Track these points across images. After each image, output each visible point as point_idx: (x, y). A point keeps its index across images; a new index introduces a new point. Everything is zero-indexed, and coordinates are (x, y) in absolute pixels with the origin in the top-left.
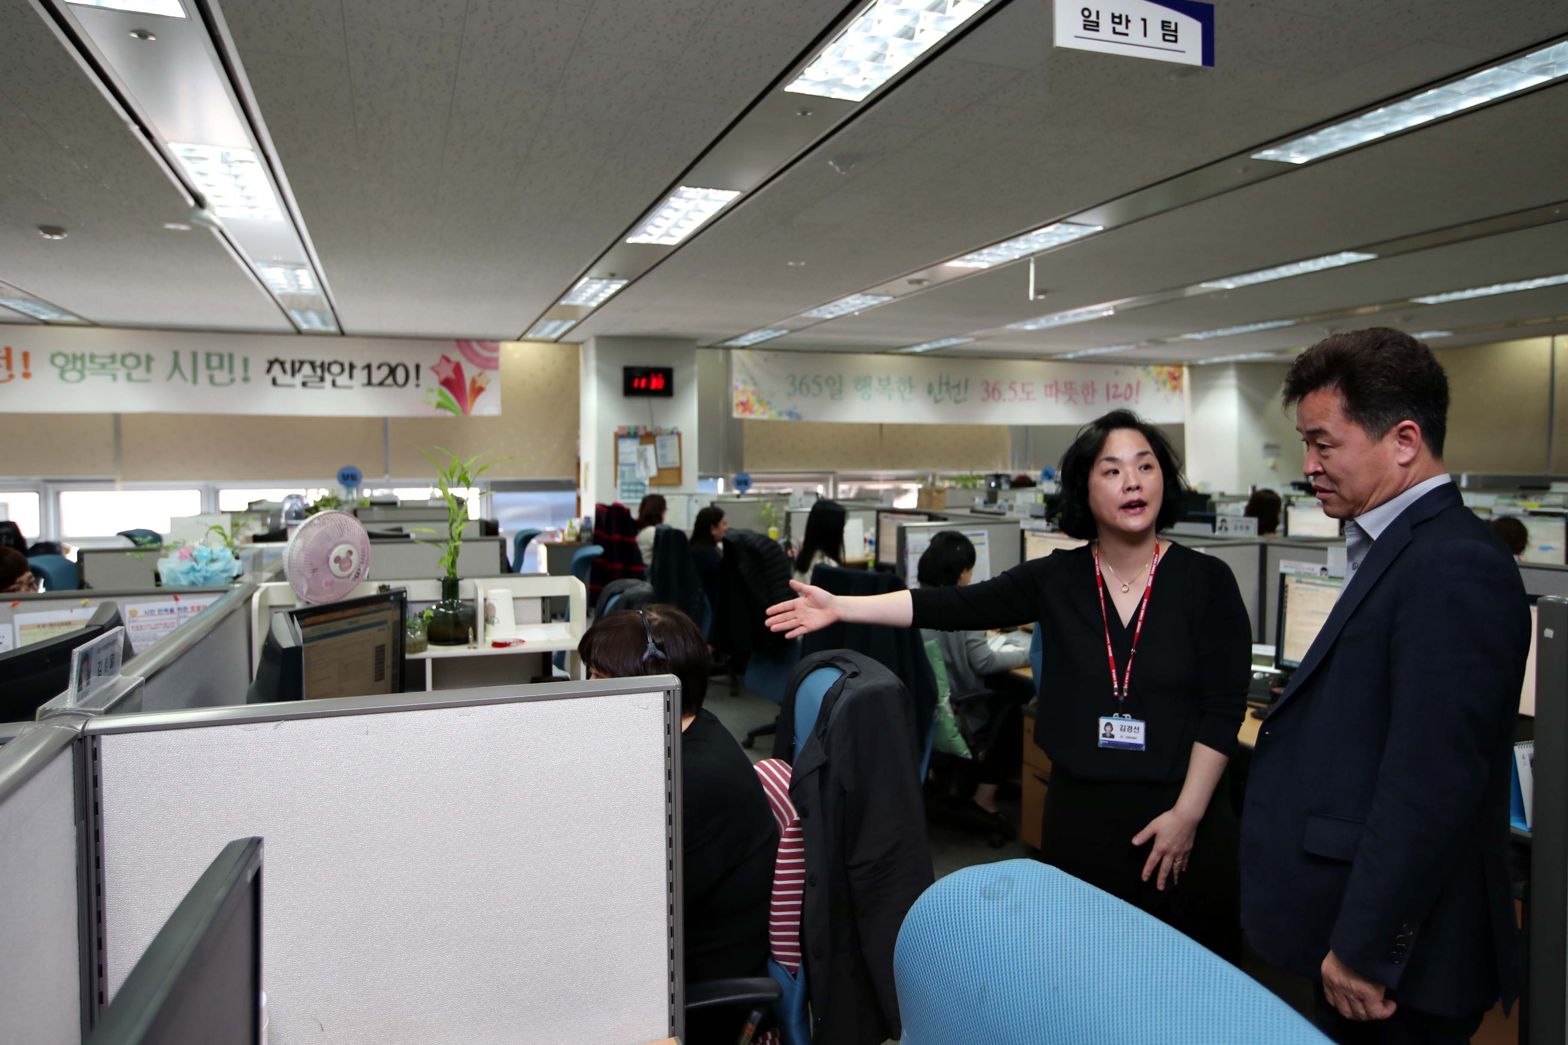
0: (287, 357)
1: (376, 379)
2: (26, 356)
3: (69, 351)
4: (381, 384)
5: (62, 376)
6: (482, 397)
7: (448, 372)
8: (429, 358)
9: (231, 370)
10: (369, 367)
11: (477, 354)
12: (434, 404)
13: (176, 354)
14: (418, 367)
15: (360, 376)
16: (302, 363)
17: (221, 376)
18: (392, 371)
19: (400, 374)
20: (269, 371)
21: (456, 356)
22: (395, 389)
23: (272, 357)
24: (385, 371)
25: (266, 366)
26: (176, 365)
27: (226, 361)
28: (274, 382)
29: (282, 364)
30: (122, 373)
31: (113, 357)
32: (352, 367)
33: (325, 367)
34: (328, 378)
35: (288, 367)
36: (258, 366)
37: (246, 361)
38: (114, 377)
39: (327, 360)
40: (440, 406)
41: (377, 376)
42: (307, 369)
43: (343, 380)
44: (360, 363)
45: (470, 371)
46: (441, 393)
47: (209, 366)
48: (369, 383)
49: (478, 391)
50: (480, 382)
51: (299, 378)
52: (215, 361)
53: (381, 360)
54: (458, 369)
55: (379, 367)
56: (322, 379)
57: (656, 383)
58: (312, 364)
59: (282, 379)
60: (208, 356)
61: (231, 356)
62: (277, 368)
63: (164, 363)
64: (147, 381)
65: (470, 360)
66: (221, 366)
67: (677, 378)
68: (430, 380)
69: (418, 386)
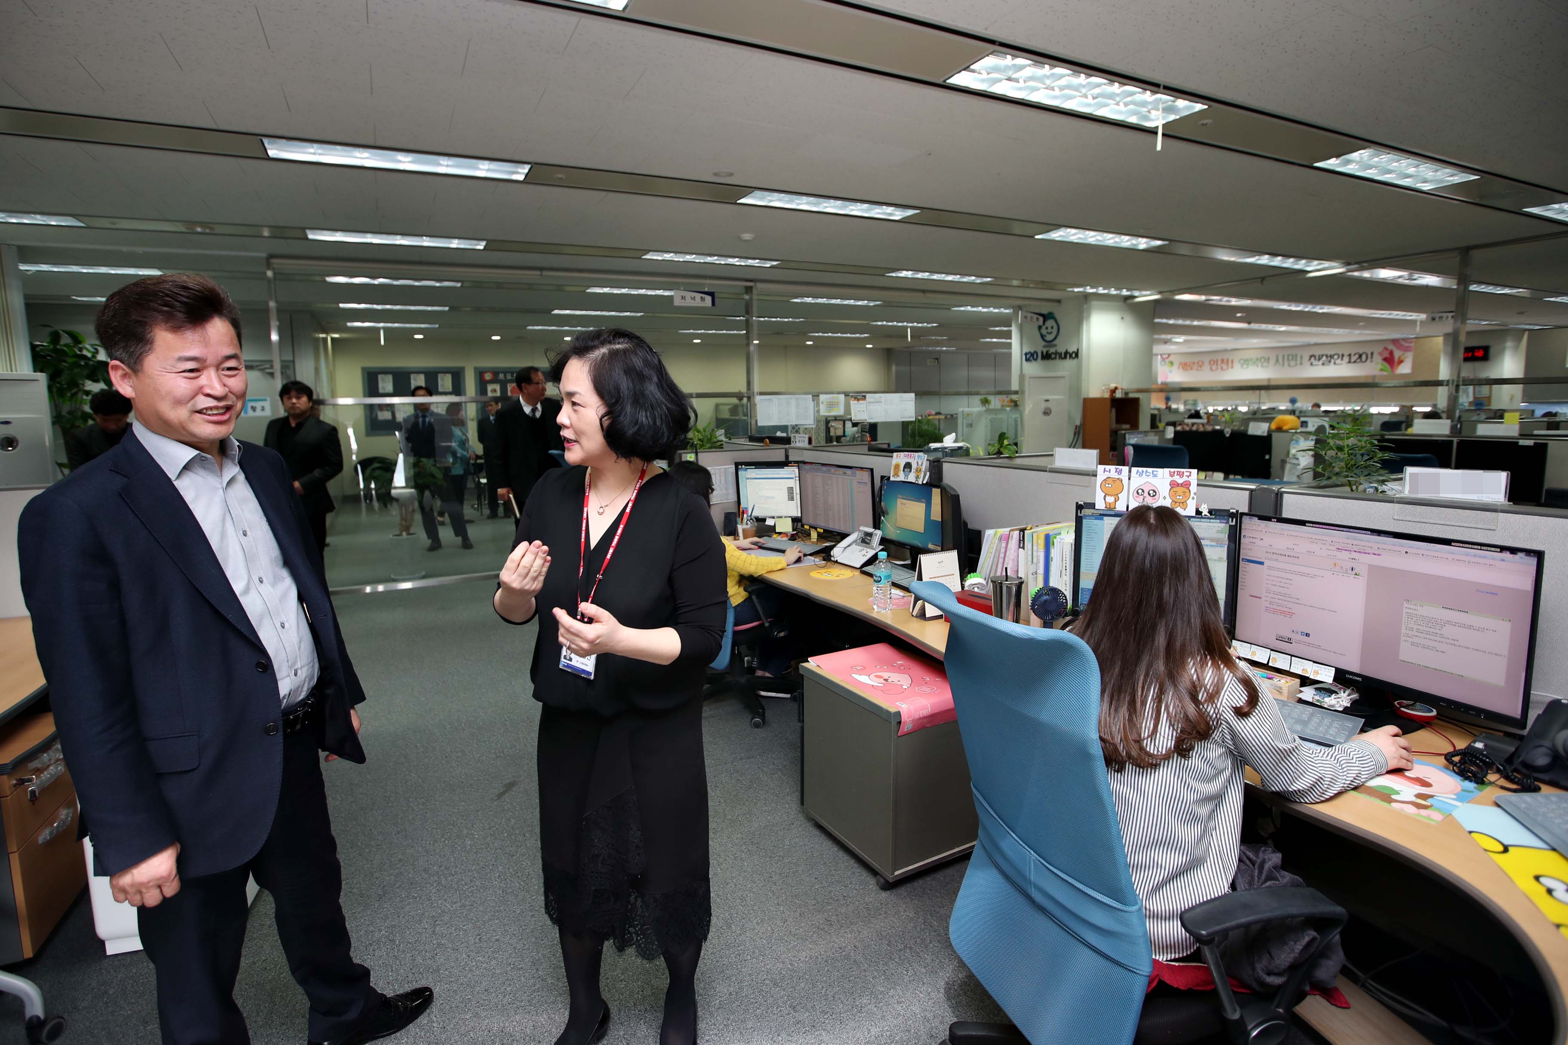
0: (1317, 354)
1: (1352, 360)
2: (1232, 361)
3: (1244, 358)
4: (1355, 362)
5: (1242, 366)
6: (1402, 365)
7: (1386, 355)
8: (1377, 349)
9: (1296, 361)
10: (1350, 355)
11: (1402, 345)
12: (1379, 369)
13: (1277, 357)
14: (1372, 354)
15: (1346, 359)
16: (1323, 356)
17: (1293, 363)
18: (1360, 356)
19: (1364, 357)
20: (1310, 359)
21: (1391, 347)
22: (1361, 364)
23: (1311, 354)
24: (1357, 356)
25: (1308, 358)
26: (1277, 361)
27: (1294, 357)
28: (1312, 364)
29: (1315, 356)
30: (1260, 365)
31: (1257, 359)
32: (1343, 356)
33: (1332, 357)
34: (1332, 361)
35: (1317, 358)
36: (1306, 358)
37: (1301, 357)
38: (1258, 366)
39: (1333, 353)
40: (1381, 370)
41: (1353, 359)
42: (1324, 358)
43: (1338, 361)
44: (1346, 354)
45: (1397, 354)
46: (1382, 364)
47: (1288, 359)
48: (1350, 362)
49: (1401, 362)
50: (1402, 358)
51: (1321, 362)
52: (1290, 358)
53: (1355, 352)
54: (1391, 353)
55: (1355, 355)
56: (1330, 362)
57: (1480, 354)
58: (1327, 356)
59: (1315, 363)
60: (1288, 356)
61: (1296, 355)
62: (1313, 359)
63: (1272, 361)
64: (1267, 367)
65: (1398, 348)
66: (1292, 359)
67: (1492, 351)
68: (1378, 359)
69: (1371, 361)
